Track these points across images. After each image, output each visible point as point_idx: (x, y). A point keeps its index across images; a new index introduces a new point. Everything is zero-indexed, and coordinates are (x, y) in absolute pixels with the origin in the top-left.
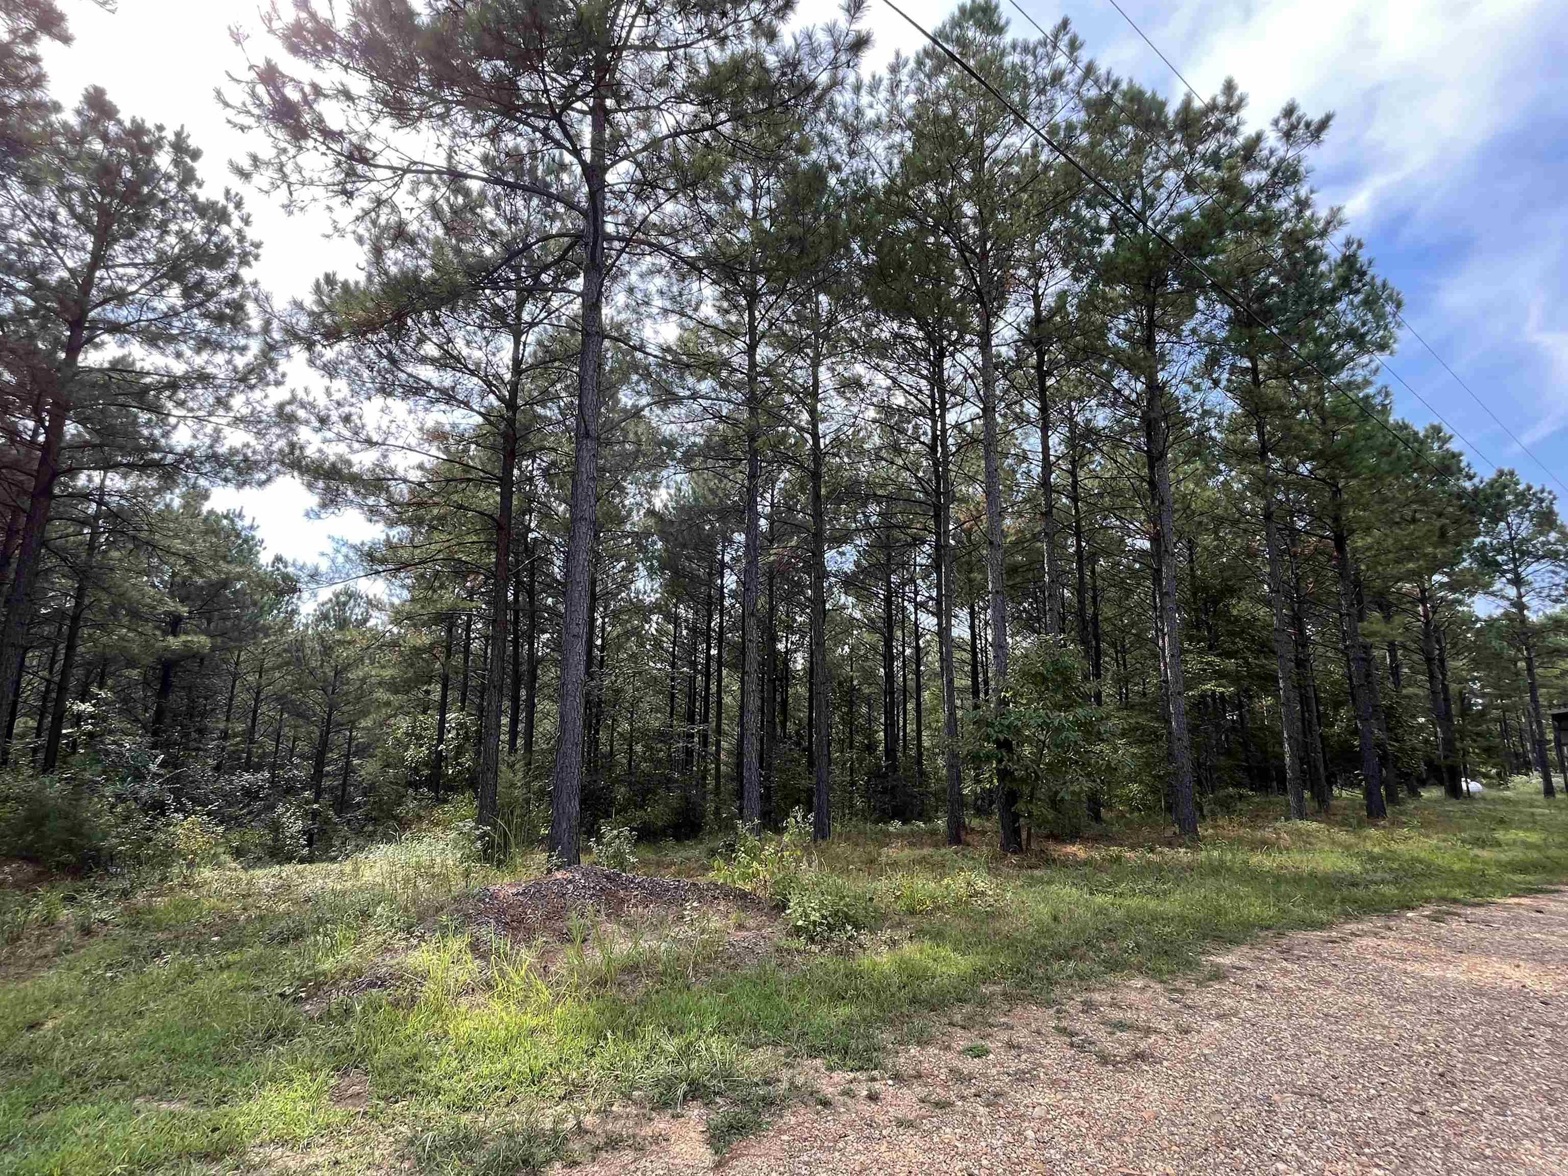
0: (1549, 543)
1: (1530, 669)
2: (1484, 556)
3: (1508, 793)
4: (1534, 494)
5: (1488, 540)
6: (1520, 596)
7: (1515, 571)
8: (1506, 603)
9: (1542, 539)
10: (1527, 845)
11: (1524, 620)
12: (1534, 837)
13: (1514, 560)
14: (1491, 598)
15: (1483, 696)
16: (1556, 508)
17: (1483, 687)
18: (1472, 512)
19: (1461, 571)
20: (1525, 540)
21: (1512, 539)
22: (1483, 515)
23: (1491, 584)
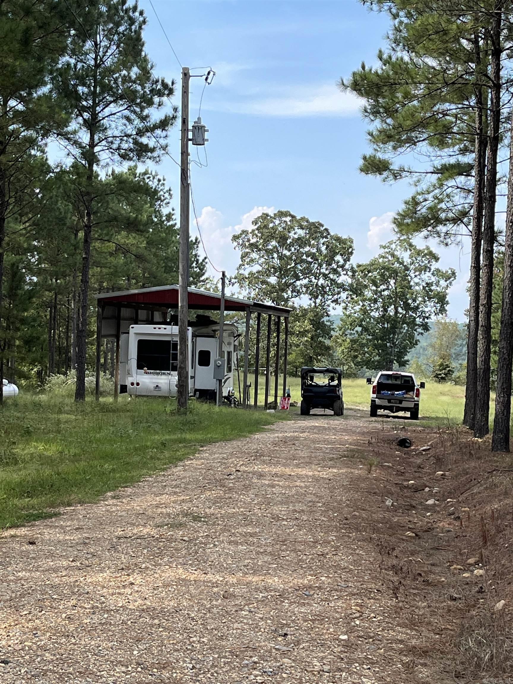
0: (130, 80)
1: (87, 241)
2: (66, 83)
3: (43, 397)
4: (127, 11)
5: (72, 61)
6: (92, 145)
7: (92, 109)
8: (77, 152)
9: (124, 72)
10: (44, 460)
11: (91, 176)
12: (52, 450)
13: (94, 94)
14: (64, 142)
15: (38, 273)
16: (144, 35)
17: (40, 261)
18: (62, 17)
19: (39, 98)
20: (110, 71)
21: (97, 66)
22: (72, 25)
23: (66, 123)
